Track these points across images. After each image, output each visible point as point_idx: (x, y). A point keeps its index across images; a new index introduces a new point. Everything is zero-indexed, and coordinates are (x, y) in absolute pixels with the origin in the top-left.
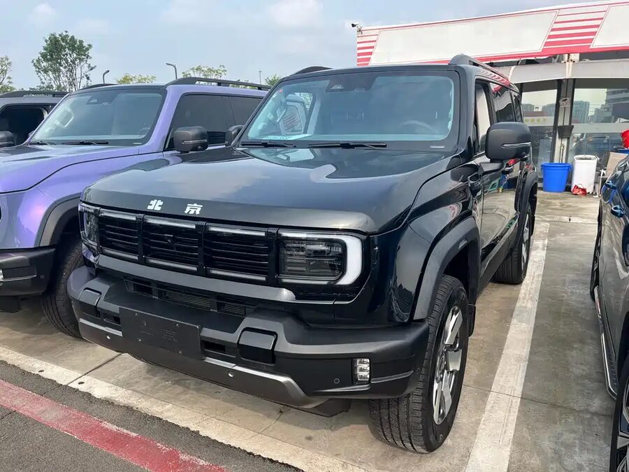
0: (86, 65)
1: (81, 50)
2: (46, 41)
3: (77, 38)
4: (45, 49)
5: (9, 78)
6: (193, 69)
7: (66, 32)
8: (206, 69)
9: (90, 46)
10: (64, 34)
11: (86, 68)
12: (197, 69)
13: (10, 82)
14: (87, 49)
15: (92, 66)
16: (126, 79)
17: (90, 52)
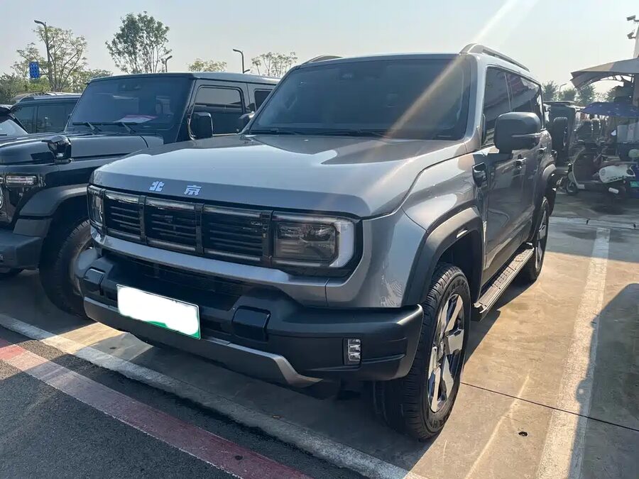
0: (163, 49)
1: (158, 32)
2: (124, 22)
3: (156, 20)
4: (123, 30)
5: (84, 58)
6: (263, 56)
7: (145, 12)
8: (276, 57)
9: (167, 28)
10: (143, 15)
11: (162, 52)
12: (267, 56)
13: (85, 63)
14: (165, 31)
15: (168, 49)
16: (197, 65)
17: (168, 35)
